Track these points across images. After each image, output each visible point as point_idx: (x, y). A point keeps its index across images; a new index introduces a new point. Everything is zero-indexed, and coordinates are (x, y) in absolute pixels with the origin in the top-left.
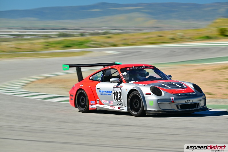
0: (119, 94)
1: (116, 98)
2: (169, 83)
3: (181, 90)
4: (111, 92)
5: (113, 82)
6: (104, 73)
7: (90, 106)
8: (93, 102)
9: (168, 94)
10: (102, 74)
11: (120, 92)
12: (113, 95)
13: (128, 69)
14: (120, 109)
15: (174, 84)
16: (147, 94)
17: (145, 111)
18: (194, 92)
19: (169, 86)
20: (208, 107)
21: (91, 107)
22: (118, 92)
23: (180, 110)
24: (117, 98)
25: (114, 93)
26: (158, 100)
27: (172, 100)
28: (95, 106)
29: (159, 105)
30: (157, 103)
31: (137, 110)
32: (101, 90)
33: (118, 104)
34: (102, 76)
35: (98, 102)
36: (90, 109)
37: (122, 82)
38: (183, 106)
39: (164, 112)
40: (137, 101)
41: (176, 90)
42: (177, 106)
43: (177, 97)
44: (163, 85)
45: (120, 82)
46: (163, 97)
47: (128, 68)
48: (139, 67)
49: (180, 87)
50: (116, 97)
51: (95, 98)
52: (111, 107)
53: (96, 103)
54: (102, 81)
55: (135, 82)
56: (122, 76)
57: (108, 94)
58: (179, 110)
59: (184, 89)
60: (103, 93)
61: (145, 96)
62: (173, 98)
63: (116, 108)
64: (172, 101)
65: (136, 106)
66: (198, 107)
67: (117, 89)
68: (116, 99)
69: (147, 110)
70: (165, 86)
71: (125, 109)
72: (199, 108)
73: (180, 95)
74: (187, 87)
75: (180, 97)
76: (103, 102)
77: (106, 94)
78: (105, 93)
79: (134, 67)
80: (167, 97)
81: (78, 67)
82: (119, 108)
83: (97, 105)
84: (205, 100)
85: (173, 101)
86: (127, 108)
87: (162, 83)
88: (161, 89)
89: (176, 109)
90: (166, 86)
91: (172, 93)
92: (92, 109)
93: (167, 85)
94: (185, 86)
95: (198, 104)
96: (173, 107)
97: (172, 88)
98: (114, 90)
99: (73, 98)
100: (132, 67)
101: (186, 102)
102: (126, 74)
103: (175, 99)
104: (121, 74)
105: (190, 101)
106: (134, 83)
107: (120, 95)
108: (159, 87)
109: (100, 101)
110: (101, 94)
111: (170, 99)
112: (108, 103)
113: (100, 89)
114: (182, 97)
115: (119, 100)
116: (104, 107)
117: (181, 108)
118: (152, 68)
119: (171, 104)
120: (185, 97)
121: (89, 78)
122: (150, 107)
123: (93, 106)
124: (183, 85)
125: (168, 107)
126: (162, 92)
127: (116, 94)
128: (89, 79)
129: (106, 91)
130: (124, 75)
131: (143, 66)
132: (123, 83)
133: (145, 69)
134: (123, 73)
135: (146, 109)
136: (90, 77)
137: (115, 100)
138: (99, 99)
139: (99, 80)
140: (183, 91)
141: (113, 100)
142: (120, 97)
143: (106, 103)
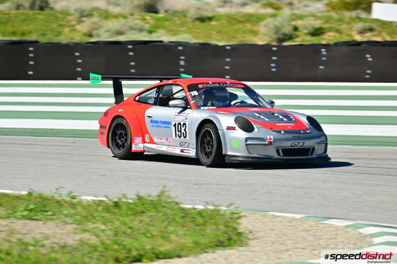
0: (183, 127)
1: (177, 133)
2: (267, 113)
3: (286, 124)
4: (170, 123)
5: (175, 106)
6: (159, 90)
7: (133, 145)
8: (138, 139)
9: (264, 130)
10: (157, 92)
11: (184, 124)
12: (174, 128)
13: (200, 86)
14: (183, 152)
15: (276, 114)
16: (229, 128)
17: (224, 156)
18: (307, 129)
19: (267, 118)
20: (329, 156)
21: (134, 148)
22: (182, 123)
23: (282, 156)
24: (179, 133)
25: (175, 125)
26: (247, 139)
27: (269, 140)
28: (141, 145)
29: (247, 148)
30: (244, 143)
31: (208, 155)
32: (154, 119)
33: (181, 144)
34: (156, 96)
35: (147, 140)
36: (132, 151)
37: (189, 107)
38: (286, 151)
41: (277, 124)
42: (277, 151)
43: (278, 136)
44: (257, 115)
45: (185, 108)
46: (256, 134)
48: (219, 83)
49: (285, 120)
50: (179, 132)
51: (143, 132)
52: (168, 149)
53: (144, 142)
54: (155, 104)
55: (210, 107)
56: (189, 97)
57: (165, 127)
58: (280, 157)
59: (291, 124)
61: (226, 131)
62: (272, 137)
63: (177, 151)
64: (268, 142)
66: (312, 154)
67: (180, 119)
70: (260, 118)
71: (192, 153)
72: (314, 156)
74: (297, 122)
75: (284, 136)
76: (155, 140)
78: (159, 124)
79: (211, 83)
80: (260, 136)
81: (116, 80)
82: (182, 151)
83: (145, 144)
84: (326, 144)
85: (271, 143)
86: (195, 150)
87: (256, 113)
88: (253, 121)
89: (276, 156)
91: (271, 129)
92: (135, 151)
93: (263, 116)
94: (294, 120)
95: (313, 149)
96: (272, 153)
97: (271, 120)
98: (175, 120)
99: (105, 131)
100: (208, 84)
101: (293, 145)
102: (197, 94)
103: (274, 139)
104: (188, 94)
105: (300, 144)
107: (184, 128)
108: (250, 119)
110: (153, 126)
111: (267, 138)
112: (164, 141)
113: (151, 117)
114: (287, 136)
115: (182, 137)
116: (157, 148)
117: (284, 155)
118: (242, 86)
119: (267, 146)
120: (290, 136)
121: (134, 98)
122: (233, 150)
124: (291, 117)
125: (261, 151)
126: (255, 127)
127: (178, 126)
128: (135, 100)
129: (161, 122)
130: (193, 95)
131: (226, 83)
132: (191, 108)
133: (229, 87)
134: (192, 92)
135: (226, 154)
136: (136, 97)
137: (176, 137)
138: (148, 133)
139: (151, 102)
140: (289, 127)
141: (172, 137)
142: (184, 132)
143: (161, 141)
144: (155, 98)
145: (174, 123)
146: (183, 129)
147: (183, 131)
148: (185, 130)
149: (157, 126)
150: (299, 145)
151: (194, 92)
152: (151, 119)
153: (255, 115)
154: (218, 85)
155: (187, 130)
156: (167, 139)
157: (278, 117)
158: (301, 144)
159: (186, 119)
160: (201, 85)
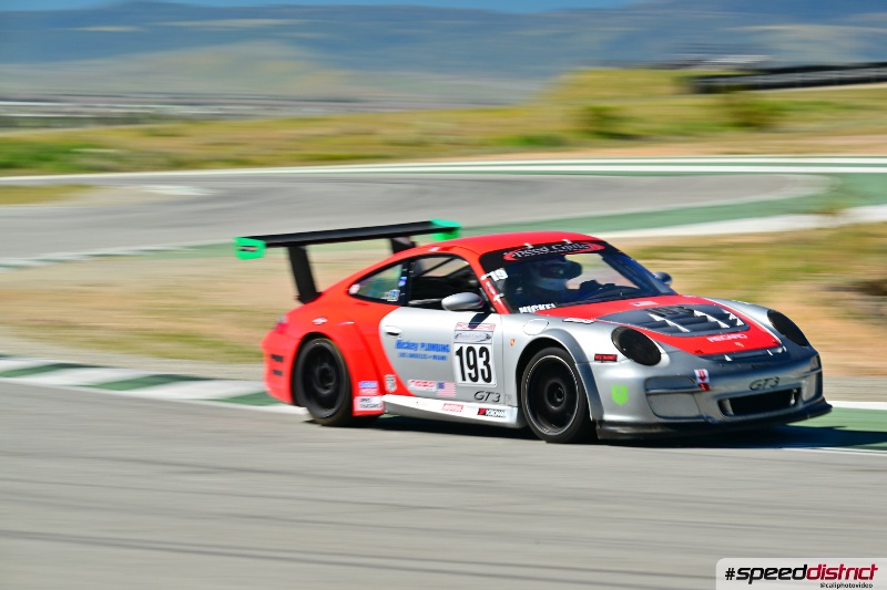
0: (481, 356)
1: (467, 370)
2: (676, 310)
3: (730, 337)
4: (445, 348)
5: (456, 308)
7: (357, 400)
8: (368, 387)
9: (685, 356)
10: (403, 273)
11: (483, 350)
12: (457, 358)
13: (508, 256)
14: (484, 414)
15: (698, 314)
16: (601, 358)
17: (594, 422)
18: (778, 345)
19: (683, 324)
20: (828, 402)
21: (360, 406)
22: (477, 347)
23: (731, 417)
24: (473, 371)
25: (459, 353)
26: (648, 384)
27: (699, 381)
28: (376, 400)
29: (650, 403)
30: (643, 393)
31: (558, 420)
32: (404, 338)
33: (478, 396)
34: (403, 283)
35: (390, 384)
36: (356, 414)
37: (493, 309)
38: (741, 403)
39: (670, 430)
40: (558, 385)
41: (711, 339)
42: (721, 405)
43: (719, 368)
44: (658, 319)
45: (484, 309)
46: (666, 368)
47: (508, 250)
48: (549, 245)
49: (722, 324)
50: (471, 367)
51: (378, 369)
52: (447, 407)
53: (383, 391)
54: (403, 302)
55: (542, 307)
56: (488, 284)
57: (435, 357)
58: (727, 419)
59: (739, 336)
60: (412, 352)
61: (594, 365)
62: (706, 372)
63: (469, 412)
64: (700, 385)
65: (557, 404)
67: (473, 338)
68: (470, 375)
69: (602, 422)
70: (666, 325)
71: (508, 415)
72: (801, 406)
73: (728, 359)
74: (749, 327)
75: (732, 368)
76: (411, 386)
77: (424, 357)
78: (420, 351)
79: (530, 246)
80: (679, 370)
81: (296, 247)
82: (482, 412)
83: (389, 398)
84: (820, 376)
85: (706, 386)
86: (515, 410)
87: (653, 313)
88: (654, 336)
89: (717, 416)
90: (669, 322)
91: (698, 352)
92: (362, 413)
93: (672, 320)
94: (739, 323)
95: (799, 390)
96: (706, 408)
97: (694, 330)
98: (459, 339)
99: (285, 367)
100: (524, 248)
101: (754, 387)
103: (713, 376)
104: (483, 277)
105: (767, 382)
106: (539, 313)
107: (484, 359)
108: (643, 330)
109: (399, 383)
110: (403, 355)
111: (694, 377)
112: (434, 389)
113: (397, 334)
114: (739, 366)
115: (480, 380)
117: (737, 411)
118: (599, 247)
119: (696, 396)
120: (748, 366)
121: (344, 288)
122: (615, 409)
123: (368, 400)
124: (732, 317)
125: (683, 408)
126: (661, 350)
127: (468, 356)
128: (348, 292)
129: (423, 345)
130: (496, 279)
131: (563, 243)
132: (496, 312)
133: (572, 252)
134: (492, 274)
135: (597, 419)
136: (350, 286)
137: (464, 379)
138: (391, 371)
139: (390, 299)
140: (737, 344)
141: (453, 379)
142: (485, 368)
143: (425, 388)
144: (401, 288)
145: (457, 348)
146: (480, 362)
147: (481, 365)
148: (486, 363)
149: (412, 356)
150: (768, 386)
151: (497, 271)
152: (398, 338)
153: (653, 320)
154: (547, 250)
155: (490, 363)
156: (441, 386)
157: (704, 319)
158: (772, 383)
159: (488, 337)
160: (511, 253)
